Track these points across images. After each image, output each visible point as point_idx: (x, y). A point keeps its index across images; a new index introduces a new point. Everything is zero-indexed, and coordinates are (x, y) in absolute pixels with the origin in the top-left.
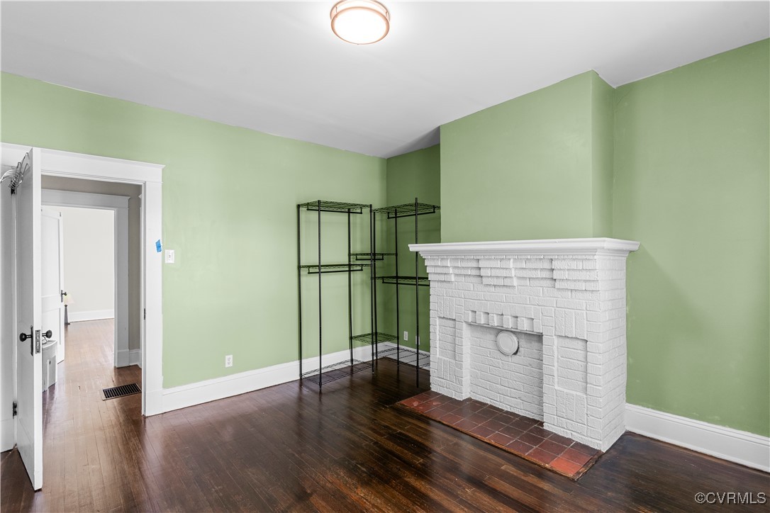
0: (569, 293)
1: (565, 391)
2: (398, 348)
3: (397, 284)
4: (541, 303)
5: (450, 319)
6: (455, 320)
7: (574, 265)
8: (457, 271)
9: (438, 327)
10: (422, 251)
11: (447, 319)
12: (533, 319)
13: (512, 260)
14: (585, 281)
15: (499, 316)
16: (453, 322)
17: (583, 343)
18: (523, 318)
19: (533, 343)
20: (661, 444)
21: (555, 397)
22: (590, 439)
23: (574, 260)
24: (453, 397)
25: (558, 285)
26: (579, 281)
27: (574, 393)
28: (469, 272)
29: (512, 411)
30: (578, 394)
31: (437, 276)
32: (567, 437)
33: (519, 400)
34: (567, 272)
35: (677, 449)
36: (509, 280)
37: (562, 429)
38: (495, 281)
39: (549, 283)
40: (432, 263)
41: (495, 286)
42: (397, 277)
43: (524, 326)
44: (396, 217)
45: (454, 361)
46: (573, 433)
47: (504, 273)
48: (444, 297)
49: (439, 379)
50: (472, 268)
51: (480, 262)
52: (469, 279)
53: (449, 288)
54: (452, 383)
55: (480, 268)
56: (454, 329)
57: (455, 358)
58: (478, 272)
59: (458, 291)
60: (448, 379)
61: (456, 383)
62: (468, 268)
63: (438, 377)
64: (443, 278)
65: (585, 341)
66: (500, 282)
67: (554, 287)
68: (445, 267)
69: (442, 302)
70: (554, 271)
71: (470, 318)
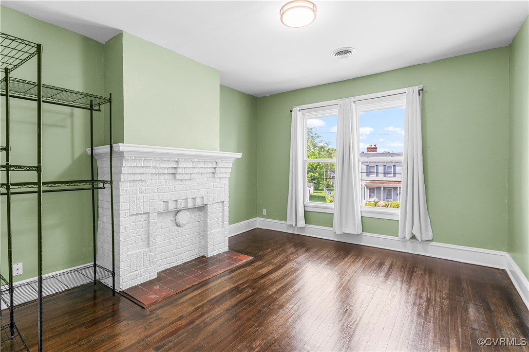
1: (216, 230)
4: (207, 187)
5: (143, 214)
6: (148, 213)
7: (225, 165)
11: (140, 214)
12: (204, 197)
14: (226, 173)
15: (184, 201)
16: (145, 216)
18: (198, 198)
19: (196, 213)
21: (212, 236)
22: (224, 248)
25: (216, 176)
26: (224, 173)
27: (219, 230)
28: (166, 171)
29: (184, 261)
30: (221, 229)
31: (133, 176)
33: (188, 252)
34: (221, 169)
36: (193, 175)
39: (211, 175)
40: (133, 164)
43: (199, 203)
45: (148, 249)
47: (192, 171)
48: (138, 195)
49: (131, 274)
50: (169, 168)
51: (179, 163)
52: (163, 177)
53: (143, 186)
54: (147, 269)
55: (175, 168)
56: (146, 222)
57: (148, 245)
58: (173, 171)
59: (152, 187)
60: (143, 267)
61: (150, 266)
62: (165, 168)
63: (130, 273)
64: (139, 177)
65: (223, 202)
66: (188, 177)
67: (214, 177)
68: (146, 167)
69: (135, 201)
70: (217, 169)
71: (162, 207)
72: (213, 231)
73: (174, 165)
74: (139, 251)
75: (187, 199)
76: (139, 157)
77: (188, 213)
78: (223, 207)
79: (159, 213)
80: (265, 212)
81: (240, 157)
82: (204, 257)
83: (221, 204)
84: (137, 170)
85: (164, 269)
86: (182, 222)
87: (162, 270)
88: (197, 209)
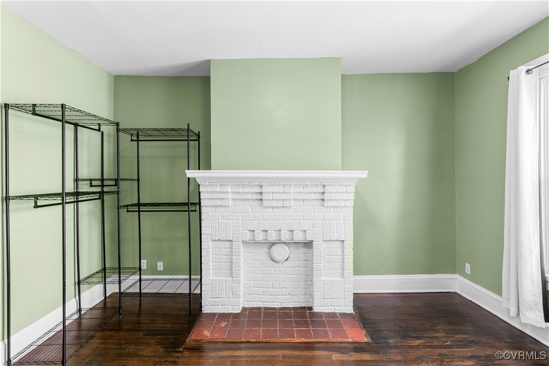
0: (333, 209)
1: (329, 279)
2: (140, 280)
3: (139, 211)
4: (312, 218)
5: (225, 241)
6: (231, 241)
7: (340, 189)
8: (235, 196)
9: (211, 250)
10: (200, 178)
11: (222, 240)
12: (305, 231)
13: (293, 186)
14: (345, 200)
15: (276, 232)
16: (228, 243)
17: (341, 243)
18: (298, 231)
19: (300, 249)
20: (362, 295)
21: (322, 286)
22: (346, 308)
23: (340, 185)
24: (230, 312)
25: (326, 204)
26: (341, 200)
27: (335, 279)
28: (250, 197)
29: (283, 306)
30: (338, 279)
31: (213, 201)
32: (331, 312)
33: (289, 296)
34: (334, 194)
35: (369, 295)
36: (287, 202)
37: (327, 307)
38: (275, 204)
39: (319, 203)
40: (210, 189)
41: (273, 208)
42: (139, 205)
43: (299, 237)
44: (138, 141)
45: (231, 279)
46: (335, 307)
47: (284, 196)
48: (220, 221)
49: (213, 300)
50: (252, 193)
51: (263, 188)
52: (247, 203)
53: (225, 212)
54: (229, 299)
55: (261, 193)
56: (230, 249)
57: (231, 275)
58: (258, 197)
59: (236, 214)
60: (225, 297)
61: (233, 298)
62: (248, 193)
63: (212, 298)
64: (219, 203)
65: (343, 241)
66: (280, 204)
67: (323, 205)
68: (224, 192)
69: (217, 226)
70: (325, 194)
71: (248, 237)
72: (323, 278)
73: (258, 190)
74: (221, 278)
75: (280, 230)
76: (213, 182)
77: (287, 248)
78: (343, 248)
79: (244, 242)
80: (468, 268)
81: (366, 176)
82: (310, 308)
83: (339, 243)
84: (216, 196)
85: (255, 306)
86: (279, 258)
87: (253, 306)
88: (302, 245)
